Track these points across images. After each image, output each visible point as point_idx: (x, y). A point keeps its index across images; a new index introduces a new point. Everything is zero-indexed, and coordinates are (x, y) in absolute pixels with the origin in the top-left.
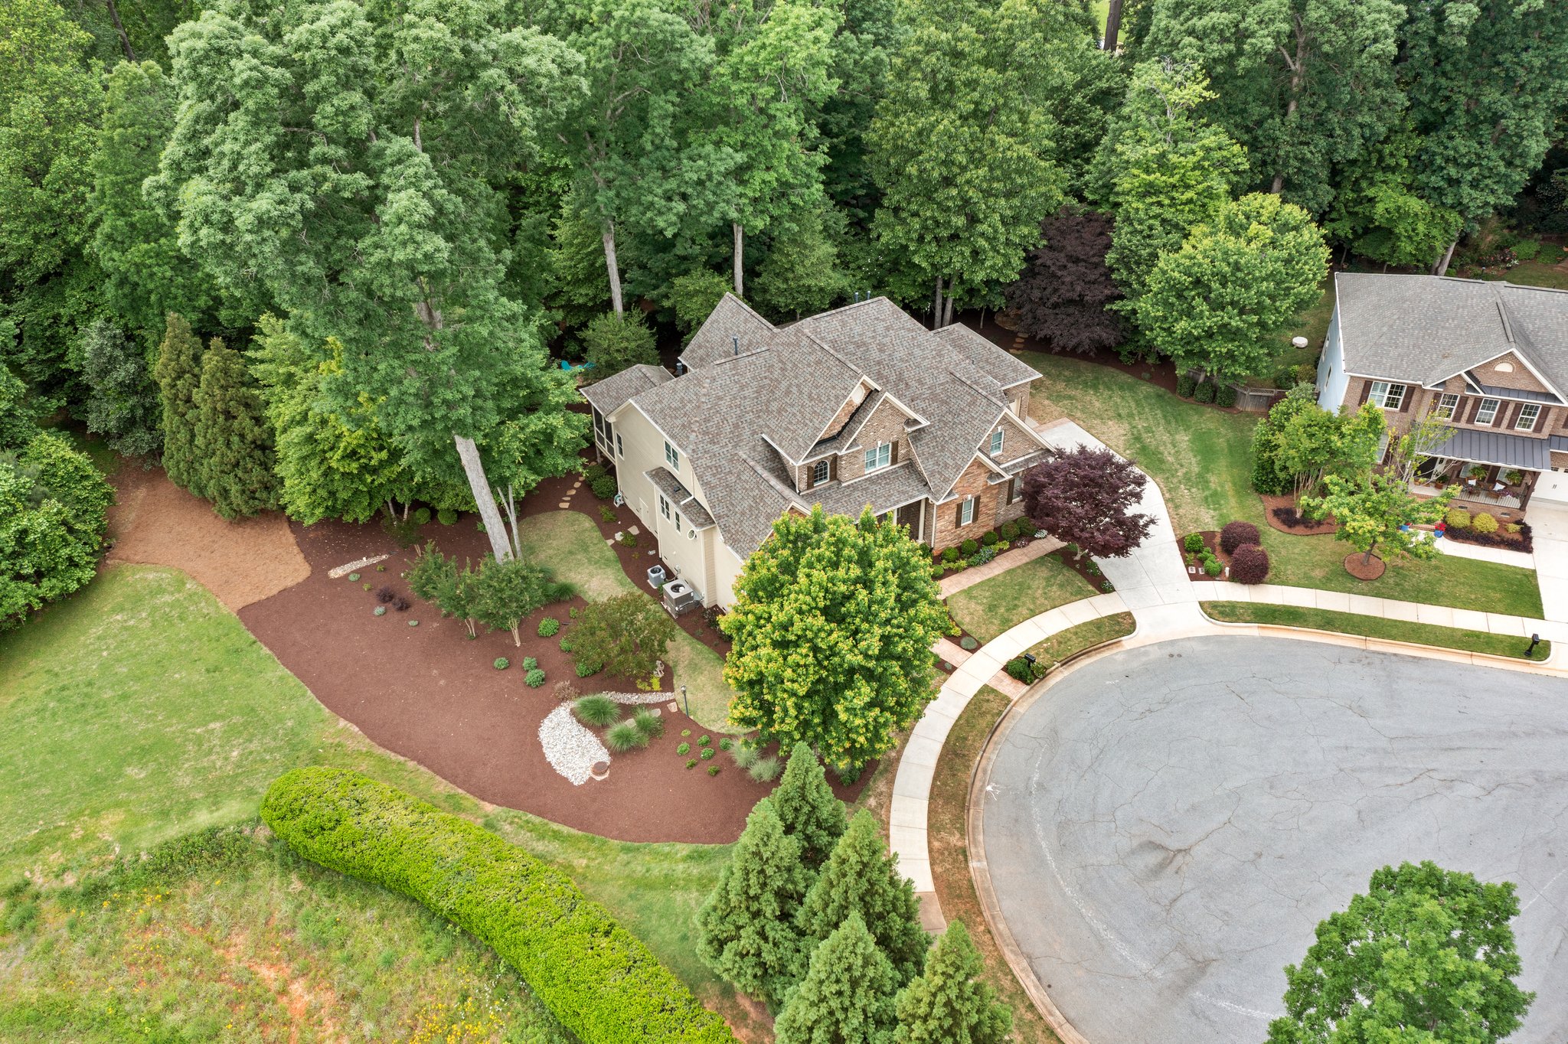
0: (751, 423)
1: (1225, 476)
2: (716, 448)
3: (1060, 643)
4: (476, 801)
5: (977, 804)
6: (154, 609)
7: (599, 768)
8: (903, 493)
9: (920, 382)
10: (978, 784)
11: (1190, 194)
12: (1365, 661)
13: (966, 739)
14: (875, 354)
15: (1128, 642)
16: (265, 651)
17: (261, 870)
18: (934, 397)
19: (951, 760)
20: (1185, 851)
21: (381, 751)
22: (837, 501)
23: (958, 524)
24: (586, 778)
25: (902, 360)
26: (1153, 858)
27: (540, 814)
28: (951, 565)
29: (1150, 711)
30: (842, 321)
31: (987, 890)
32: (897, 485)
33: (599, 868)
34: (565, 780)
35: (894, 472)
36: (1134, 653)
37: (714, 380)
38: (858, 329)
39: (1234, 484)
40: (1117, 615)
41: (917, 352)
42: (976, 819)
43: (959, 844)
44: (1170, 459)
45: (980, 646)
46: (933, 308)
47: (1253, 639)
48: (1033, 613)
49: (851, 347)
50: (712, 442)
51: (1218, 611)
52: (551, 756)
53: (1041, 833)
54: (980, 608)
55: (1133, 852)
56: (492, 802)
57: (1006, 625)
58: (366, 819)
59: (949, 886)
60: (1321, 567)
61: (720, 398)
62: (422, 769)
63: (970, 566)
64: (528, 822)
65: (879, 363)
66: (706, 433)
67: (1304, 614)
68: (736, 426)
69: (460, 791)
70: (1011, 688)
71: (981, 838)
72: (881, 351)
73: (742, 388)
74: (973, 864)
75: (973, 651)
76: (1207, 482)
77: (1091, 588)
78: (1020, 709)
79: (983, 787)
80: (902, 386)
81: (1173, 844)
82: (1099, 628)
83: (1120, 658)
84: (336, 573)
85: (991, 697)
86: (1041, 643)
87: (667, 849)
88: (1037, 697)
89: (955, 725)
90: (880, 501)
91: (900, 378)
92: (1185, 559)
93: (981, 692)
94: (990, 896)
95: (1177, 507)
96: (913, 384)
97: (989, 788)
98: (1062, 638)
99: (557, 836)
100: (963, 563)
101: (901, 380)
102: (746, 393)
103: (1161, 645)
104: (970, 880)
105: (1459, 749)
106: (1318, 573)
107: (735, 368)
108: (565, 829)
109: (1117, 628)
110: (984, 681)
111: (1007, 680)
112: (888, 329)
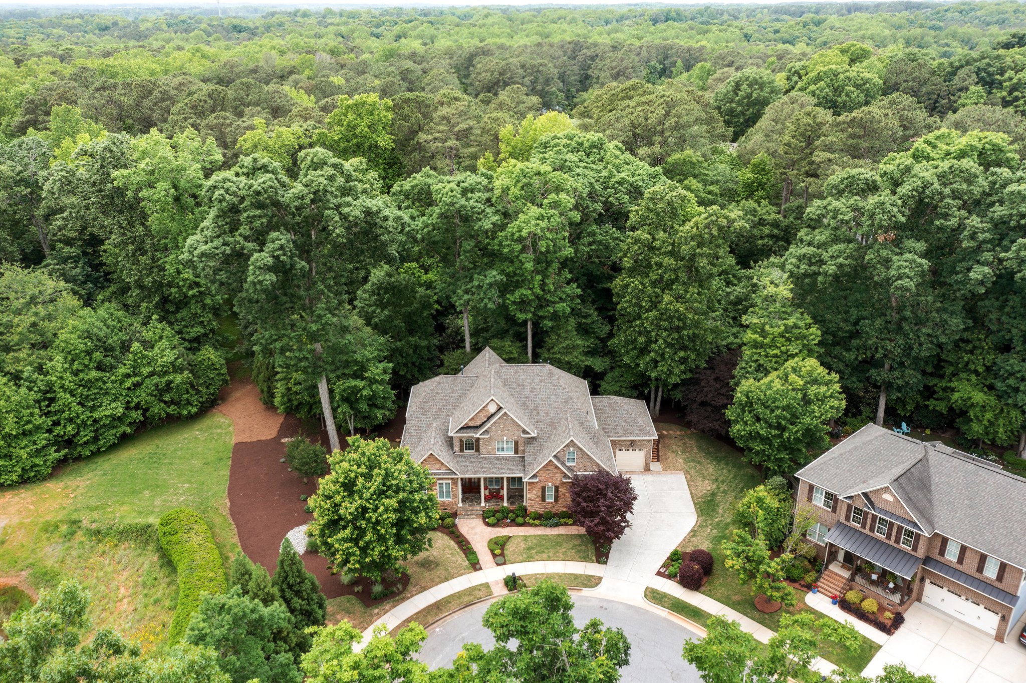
0: (448, 410)
2: (423, 417)
4: (241, 550)
8: (510, 469)
9: (547, 414)
10: (435, 625)
13: (450, 603)
14: (527, 392)
15: (587, 592)
16: (230, 463)
17: (151, 547)
19: (433, 609)
21: (229, 516)
22: (472, 462)
23: (543, 499)
25: (541, 399)
28: (531, 521)
30: (516, 370)
32: (510, 465)
35: (514, 458)
36: (586, 599)
38: (523, 377)
40: (593, 576)
44: (720, 511)
45: (504, 563)
47: (658, 617)
48: (549, 559)
49: (515, 385)
50: (423, 414)
51: (655, 596)
53: (438, 660)
54: (524, 546)
57: (529, 559)
60: (742, 595)
61: (438, 394)
63: (541, 525)
65: (527, 397)
66: (422, 408)
67: (703, 615)
68: (440, 410)
69: (239, 544)
70: (499, 589)
72: (531, 391)
73: (452, 392)
75: (498, 565)
77: (594, 558)
79: (436, 628)
80: (535, 413)
82: (576, 579)
84: (284, 440)
85: (484, 589)
86: (536, 574)
89: (452, 595)
90: (494, 470)
91: (536, 409)
92: (664, 564)
93: (481, 585)
95: (694, 536)
96: (542, 413)
98: (550, 576)
100: (537, 522)
101: (535, 409)
102: (454, 395)
103: (602, 600)
106: (737, 598)
107: (454, 381)
109: (585, 582)
110: (489, 581)
111: (502, 584)
112: (541, 381)
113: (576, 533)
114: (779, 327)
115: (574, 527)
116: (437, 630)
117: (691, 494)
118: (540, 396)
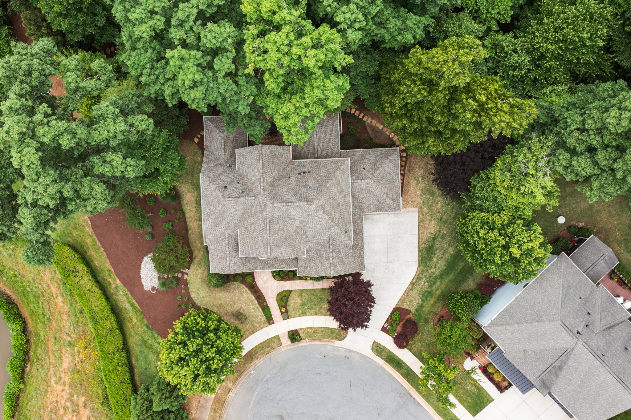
2: (217, 228)
3: (314, 332)
4: (116, 277)
5: (245, 376)
7: (153, 288)
8: (288, 265)
9: (314, 237)
10: (251, 369)
12: (402, 395)
13: (257, 352)
14: (297, 223)
15: (338, 343)
18: (317, 243)
19: (248, 357)
24: (148, 289)
25: (309, 228)
27: (131, 294)
28: (304, 278)
29: (320, 374)
30: (287, 209)
31: (228, 403)
32: (287, 261)
33: (137, 328)
34: (143, 286)
36: (335, 348)
37: (224, 205)
38: (294, 213)
39: (442, 292)
41: (319, 226)
42: (241, 380)
43: (230, 387)
44: (435, 260)
45: (288, 318)
47: (376, 364)
48: (316, 314)
51: (378, 349)
52: (142, 274)
53: (255, 395)
54: (300, 302)
56: (120, 280)
57: (304, 314)
59: (219, 399)
61: (225, 212)
62: (105, 253)
63: (311, 279)
64: (127, 294)
65: (297, 227)
67: (402, 366)
68: (228, 223)
69: (113, 270)
70: (285, 341)
71: (238, 387)
72: (301, 223)
73: (236, 211)
74: (231, 394)
75: (284, 319)
76: (434, 283)
78: (282, 349)
79: (251, 371)
80: (304, 236)
82: (332, 333)
83: (329, 347)
85: (276, 341)
86: (308, 328)
87: (156, 335)
88: (291, 347)
89: (258, 345)
90: (276, 265)
91: (305, 233)
92: (387, 321)
93: (274, 337)
94: (228, 405)
97: (252, 372)
98: (316, 331)
99: (132, 305)
103: (347, 350)
104: (225, 400)
108: (136, 305)
110: (279, 334)
111: (287, 337)
112: (309, 215)
117: (419, 238)
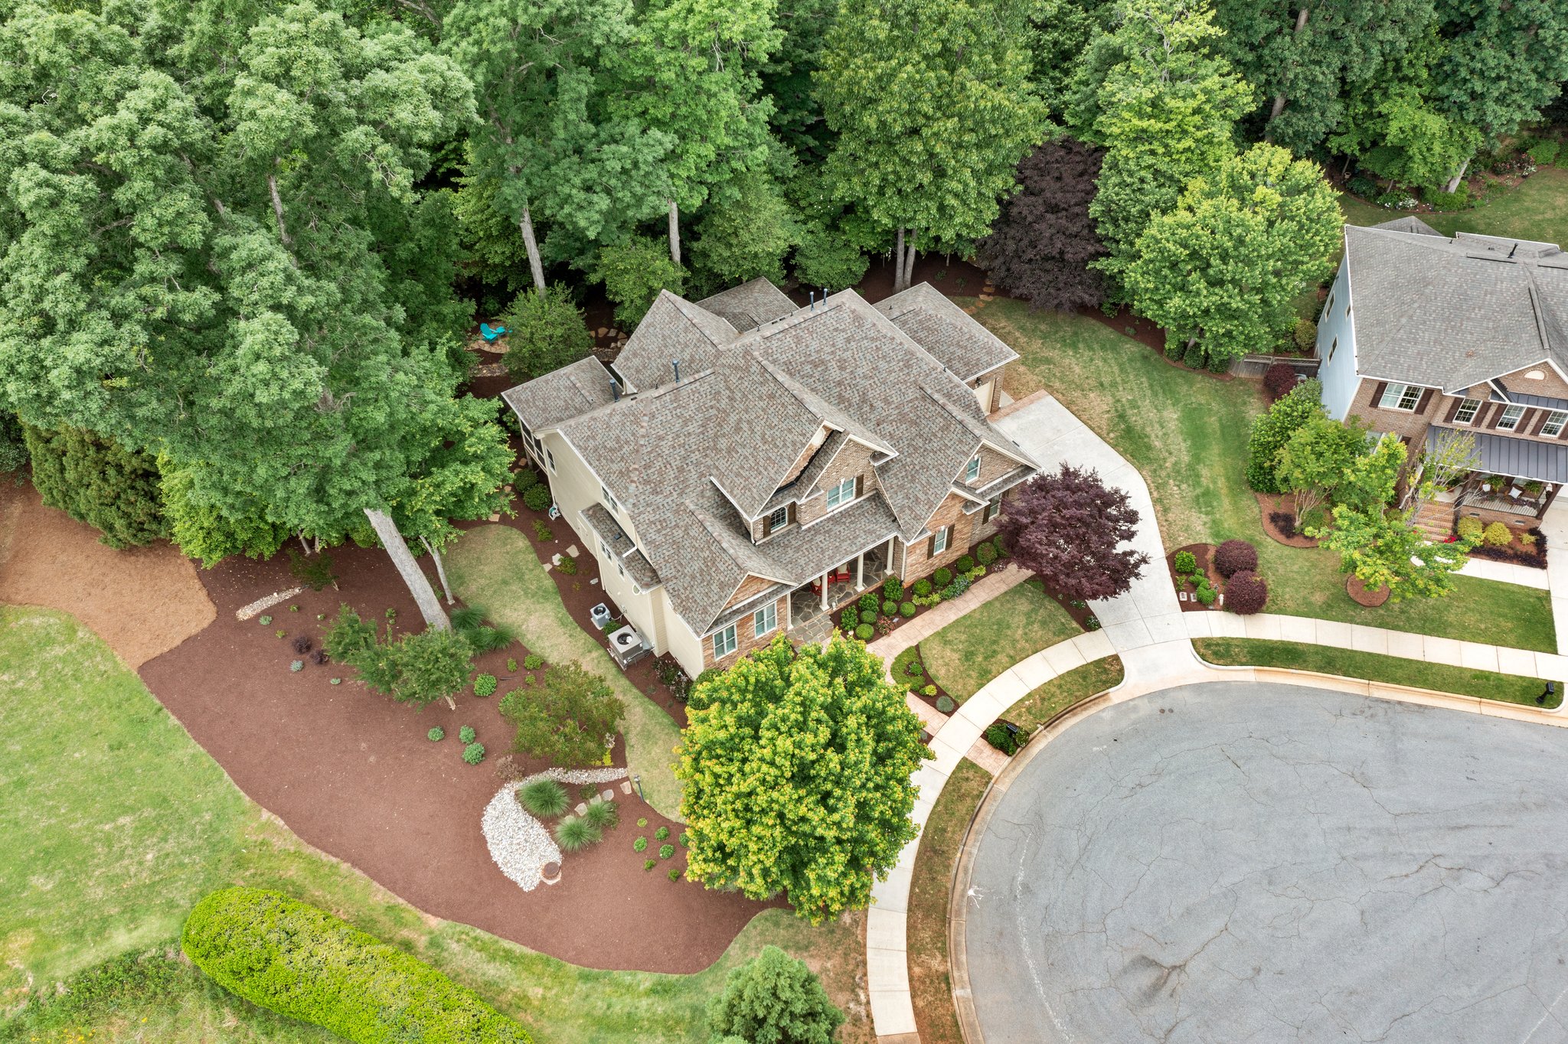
0: (698, 464)
1: (1218, 469)
2: (659, 499)
3: (1043, 699)
4: (419, 913)
5: (959, 914)
6: (45, 666)
7: (550, 870)
8: (871, 532)
9: (886, 401)
10: (959, 887)
11: (1188, 143)
12: (1368, 712)
13: (944, 830)
14: (835, 374)
15: (1117, 694)
16: (174, 721)
18: (902, 418)
19: (930, 858)
20: (1179, 968)
21: (309, 850)
22: (798, 549)
23: (930, 554)
24: (536, 882)
25: (865, 377)
26: (1146, 978)
27: (489, 929)
28: (924, 601)
29: (1141, 786)
30: (796, 336)
31: (971, 1025)
32: (863, 524)
33: (556, 1003)
34: (514, 884)
35: (859, 506)
36: (1121, 708)
37: (653, 416)
38: (814, 345)
39: (1228, 479)
40: (1104, 660)
41: (882, 364)
42: (958, 934)
43: (941, 969)
44: (1158, 444)
45: (957, 706)
46: (894, 254)
47: (1247, 686)
48: (1014, 661)
49: (808, 368)
50: (655, 492)
51: (1213, 651)
52: (497, 855)
53: (1027, 950)
54: (956, 656)
55: (1125, 971)
56: (435, 915)
57: (985, 677)
58: (298, 956)
59: (932, 1024)
60: (1322, 590)
61: (661, 438)
62: (358, 872)
63: (943, 599)
64: (476, 939)
65: (840, 383)
66: (647, 482)
67: (1303, 653)
68: (681, 470)
69: (401, 901)
70: (992, 761)
71: (963, 958)
72: (842, 368)
73: (685, 423)
74: (957, 992)
75: (949, 714)
76: (1198, 476)
77: (1075, 625)
78: (1002, 787)
79: (964, 891)
80: (866, 408)
81: (1168, 959)
82: (1084, 678)
83: (1107, 715)
84: (245, 613)
85: (971, 774)
86: (1022, 700)
87: (628, 979)
88: (1019, 769)
89: (933, 813)
90: (845, 545)
91: (864, 400)
92: (1176, 585)
93: (959, 767)
94: (975, 1033)
95: (1166, 510)
96: (879, 404)
98: (1043, 694)
99: (508, 956)
100: (936, 597)
101: (864, 401)
102: (690, 428)
103: (1151, 696)
104: (954, 1016)
105: (1466, 827)
106: (1318, 598)
107: (676, 400)
108: (517, 948)
109: (1104, 677)
110: (962, 753)
111: (988, 750)
112: (848, 340)
113: (1004, 588)
114: (1194, 96)
115: (993, 577)
116: (971, 892)
117: (1092, 429)
118: (860, 371)
